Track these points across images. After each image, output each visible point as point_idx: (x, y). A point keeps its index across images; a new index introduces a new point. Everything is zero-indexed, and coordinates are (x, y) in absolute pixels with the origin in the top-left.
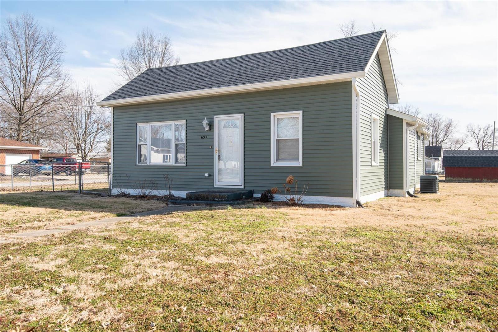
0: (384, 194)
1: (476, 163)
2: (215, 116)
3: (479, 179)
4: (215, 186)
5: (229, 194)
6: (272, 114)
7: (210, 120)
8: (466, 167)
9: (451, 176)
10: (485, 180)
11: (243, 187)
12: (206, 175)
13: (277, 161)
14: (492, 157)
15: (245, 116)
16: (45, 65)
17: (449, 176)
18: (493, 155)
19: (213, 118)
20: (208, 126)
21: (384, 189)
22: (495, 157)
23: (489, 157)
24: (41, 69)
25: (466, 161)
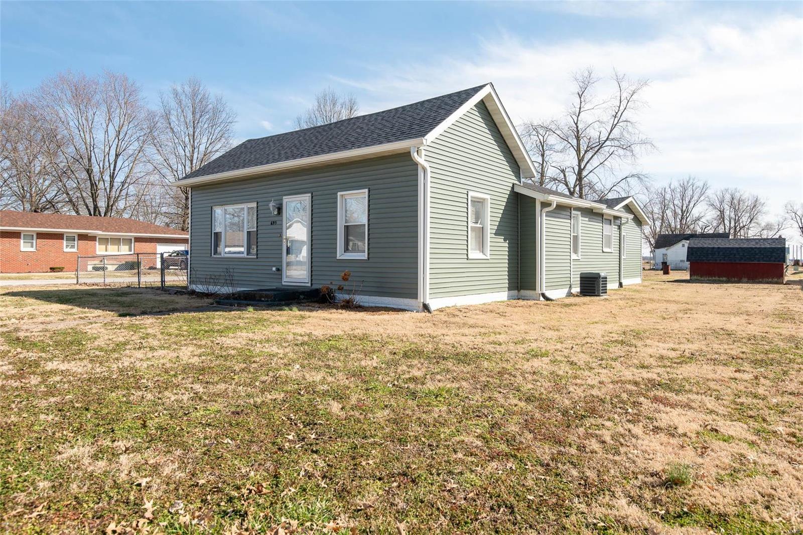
0: (507, 295)
1: (731, 256)
2: (284, 197)
3: (736, 279)
4: (284, 284)
5: (275, 293)
6: (339, 194)
7: (278, 202)
8: (718, 262)
9: (697, 275)
10: (746, 280)
11: (309, 285)
12: (274, 269)
13: (345, 252)
14: (756, 248)
15: (312, 197)
16: (214, 137)
17: (694, 275)
18: (758, 246)
19: (282, 200)
20: (277, 210)
21: (507, 289)
22: (759, 248)
23: (751, 248)
24: (209, 143)
25: (719, 253)
